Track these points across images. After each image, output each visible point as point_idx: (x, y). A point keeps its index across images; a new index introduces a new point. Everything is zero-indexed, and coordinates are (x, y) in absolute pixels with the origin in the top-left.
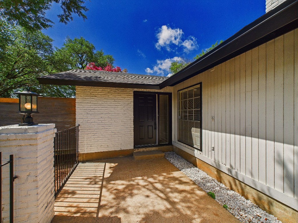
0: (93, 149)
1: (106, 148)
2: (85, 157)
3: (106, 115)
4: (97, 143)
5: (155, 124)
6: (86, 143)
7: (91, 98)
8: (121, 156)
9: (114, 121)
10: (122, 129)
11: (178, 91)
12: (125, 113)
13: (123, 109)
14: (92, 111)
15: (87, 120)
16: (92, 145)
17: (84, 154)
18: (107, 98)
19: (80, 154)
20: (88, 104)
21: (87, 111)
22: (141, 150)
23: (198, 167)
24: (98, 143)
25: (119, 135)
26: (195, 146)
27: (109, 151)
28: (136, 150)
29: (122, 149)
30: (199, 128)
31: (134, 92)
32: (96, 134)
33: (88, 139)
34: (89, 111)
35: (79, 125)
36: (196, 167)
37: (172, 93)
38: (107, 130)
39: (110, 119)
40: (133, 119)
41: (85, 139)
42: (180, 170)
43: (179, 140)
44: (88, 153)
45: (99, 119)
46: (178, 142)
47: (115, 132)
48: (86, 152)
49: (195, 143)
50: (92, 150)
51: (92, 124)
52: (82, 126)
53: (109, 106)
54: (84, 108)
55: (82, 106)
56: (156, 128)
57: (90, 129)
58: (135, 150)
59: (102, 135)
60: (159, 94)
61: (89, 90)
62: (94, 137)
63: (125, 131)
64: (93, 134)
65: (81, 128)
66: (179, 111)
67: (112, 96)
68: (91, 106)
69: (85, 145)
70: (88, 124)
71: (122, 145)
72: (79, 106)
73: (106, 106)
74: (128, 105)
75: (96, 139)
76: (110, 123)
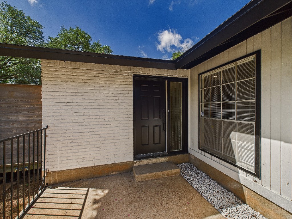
0: (71, 164)
1: (92, 162)
2: (58, 176)
3: (91, 110)
4: (77, 154)
5: (164, 123)
6: (59, 156)
7: (68, 84)
8: (114, 173)
9: (103, 120)
10: (116, 132)
11: (199, 75)
12: (121, 107)
13: (118, 101)
14: (68, 104)
15: (60, 118)
16: (69, 158)
17: (55, 172)
18: (93, 84)
19: (49, 172)
20: (62, 94)
21: (60, 104)
22: (145, 162)
23: (247, 202)
24: (79, 154)
25: (112, 141)
26: (238, 164)
27: (96, 166)
28: (138, 163)
29: (116, 162)
30: (253, 134)
31: (135, 76)
32: (75, 141)
33: (63, 149)
34: (65, 104)
35: (47, 127)
36: (245, 203)
37: (187, 79)
38: (93, 133)
39: (98, 117)
40: (132, 116)
41: (58, 149)
42: (218, 212)
43: (201, 147)
44: (61, 171)
45: (80, 117)
46: (200, 150)
47: (105, 136)
48: (58, 169)
49: (239, 158)
50: (69, 165)
51: (69, 124)
52: (53, 128)
53: (96, 98)
54: (56, 101)
55: (51, 97)
56: (164, 130)
57: (65, 133)
58: (136, 162)
59: (85, 142)
60: (170, 79)
61: (64, 71)
62: (73, 144)
63: (121, 134)
64: (71, 141)
65: (50, 132)
66: (201, 104)
67: (100, 81)
68: (68, 97)
69: (57, 157)
70: (62, 125)
71: (116, 156)
72: (47, 97)
73: (91, 98)
74: (125, 95)
75: (75, 148)
76: (98, 123)
